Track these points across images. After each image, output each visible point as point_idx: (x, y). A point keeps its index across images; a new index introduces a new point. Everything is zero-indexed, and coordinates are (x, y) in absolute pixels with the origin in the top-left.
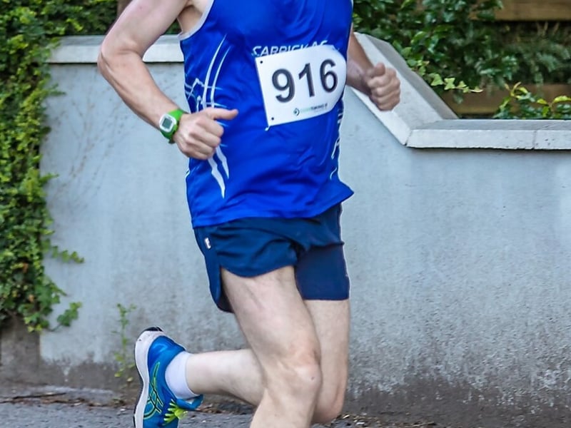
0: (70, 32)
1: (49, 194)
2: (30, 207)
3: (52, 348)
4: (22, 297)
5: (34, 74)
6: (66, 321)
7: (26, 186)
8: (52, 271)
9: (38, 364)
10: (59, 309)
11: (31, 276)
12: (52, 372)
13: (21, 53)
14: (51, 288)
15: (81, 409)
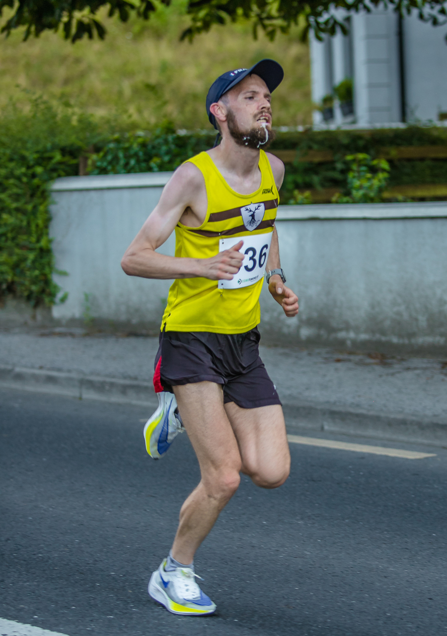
0: (59, 176)
1: (54, 246)
2: (45, 253)
3: (58, 312)
4: (43, 291)
5: (44, 195)
6: (63, 300)
7: (43, 243)
8: (56, 279)
9: (52, 320)
10: (60, 295)
11: (47, 282)
12: (57, 323)
13: (38, 187)
14: (56, 287)
15: (69, 339)
